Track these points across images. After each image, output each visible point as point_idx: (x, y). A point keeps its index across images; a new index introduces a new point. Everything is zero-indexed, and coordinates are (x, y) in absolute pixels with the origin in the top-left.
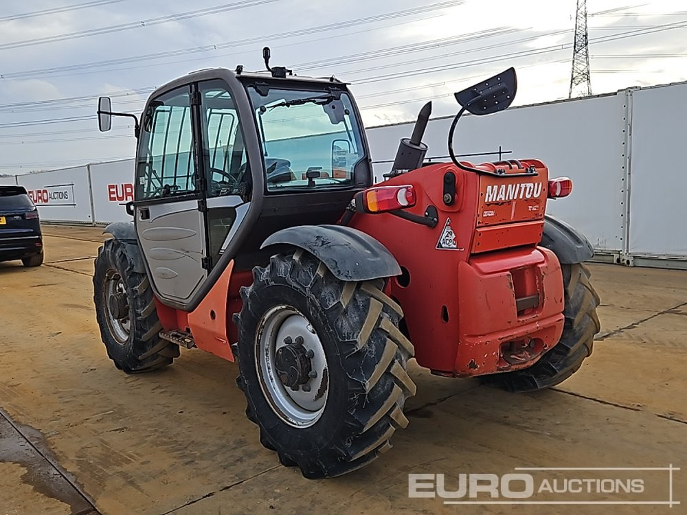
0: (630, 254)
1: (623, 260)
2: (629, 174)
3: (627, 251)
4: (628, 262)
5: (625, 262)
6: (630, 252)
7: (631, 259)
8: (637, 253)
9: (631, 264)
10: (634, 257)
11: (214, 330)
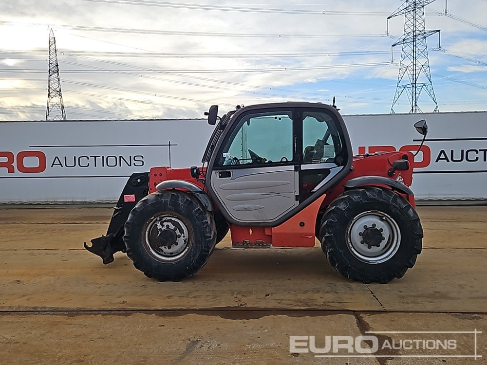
11: (303, 232)
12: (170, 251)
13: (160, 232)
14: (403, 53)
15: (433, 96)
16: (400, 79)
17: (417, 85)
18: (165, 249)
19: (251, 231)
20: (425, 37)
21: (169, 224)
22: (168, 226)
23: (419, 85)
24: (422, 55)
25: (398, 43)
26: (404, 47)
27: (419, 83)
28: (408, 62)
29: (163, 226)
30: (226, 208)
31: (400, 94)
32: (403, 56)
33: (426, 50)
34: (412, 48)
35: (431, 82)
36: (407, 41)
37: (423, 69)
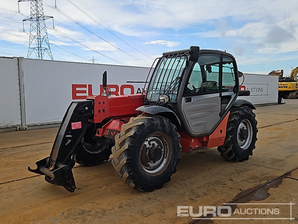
0: (26, 125)
1: (24, 128)
2: (24, 92)
3: (25, 124)
4: (26, 128)
5: (25, 129)
6: (26, 124)
7: (27, 127)
8: (29, 124)
9: (27, 129)
10: (28, 126)
11: (221, 136)
12: (155, 164)
13: (148, 151)
14: (31, 27)
15: (51, 56)
16: (30, 43)
17: (42, 48)
18: (152, 165)
19: (193, 141)
20: (44, 20)
21: (154, 142)
22: (153, 145)
23: (43, 49)
24: (43, 30)
25: (27, 19)
26: (31, 23)
27: (43, 48)
28: (34, 33)
29: (150, 144)
30: (188, 125)
31: (31, 53)
32: (31, 29)
33: (45, 27)
34: (37, 25)
35: (50, 48)
36: (33, 19)
37: (44, 39)
